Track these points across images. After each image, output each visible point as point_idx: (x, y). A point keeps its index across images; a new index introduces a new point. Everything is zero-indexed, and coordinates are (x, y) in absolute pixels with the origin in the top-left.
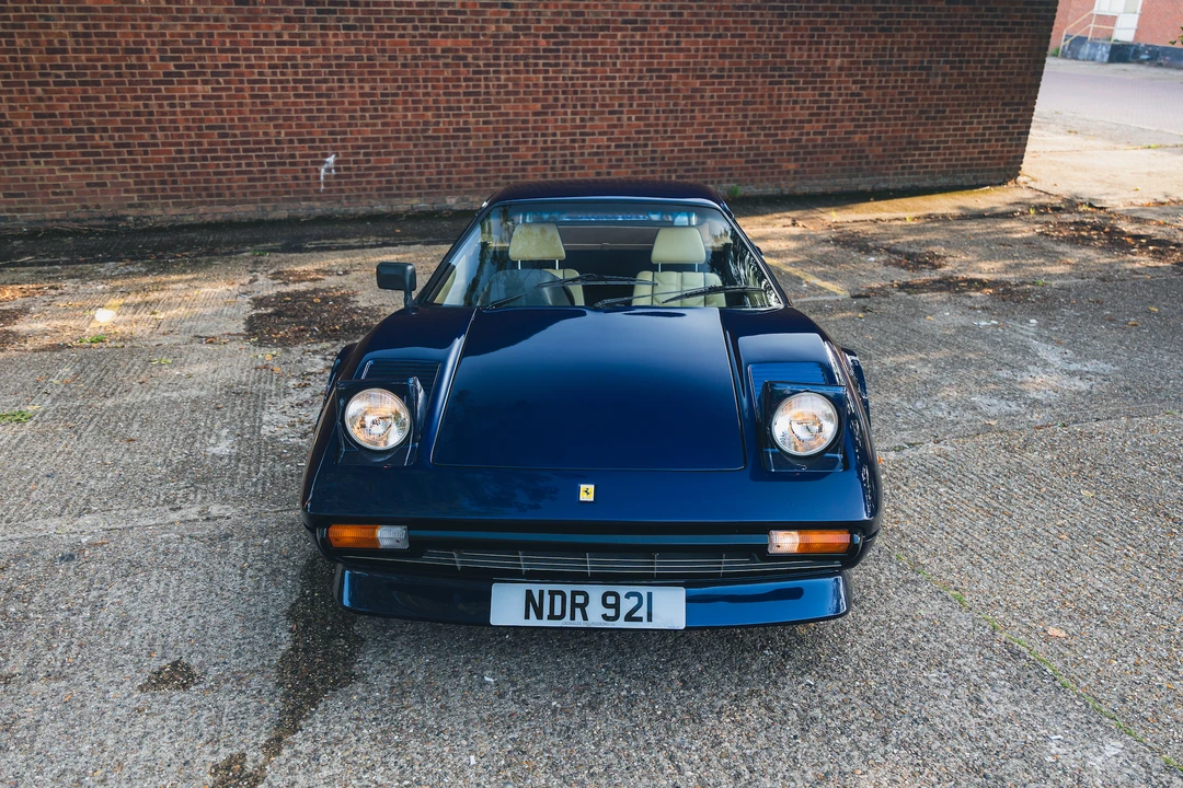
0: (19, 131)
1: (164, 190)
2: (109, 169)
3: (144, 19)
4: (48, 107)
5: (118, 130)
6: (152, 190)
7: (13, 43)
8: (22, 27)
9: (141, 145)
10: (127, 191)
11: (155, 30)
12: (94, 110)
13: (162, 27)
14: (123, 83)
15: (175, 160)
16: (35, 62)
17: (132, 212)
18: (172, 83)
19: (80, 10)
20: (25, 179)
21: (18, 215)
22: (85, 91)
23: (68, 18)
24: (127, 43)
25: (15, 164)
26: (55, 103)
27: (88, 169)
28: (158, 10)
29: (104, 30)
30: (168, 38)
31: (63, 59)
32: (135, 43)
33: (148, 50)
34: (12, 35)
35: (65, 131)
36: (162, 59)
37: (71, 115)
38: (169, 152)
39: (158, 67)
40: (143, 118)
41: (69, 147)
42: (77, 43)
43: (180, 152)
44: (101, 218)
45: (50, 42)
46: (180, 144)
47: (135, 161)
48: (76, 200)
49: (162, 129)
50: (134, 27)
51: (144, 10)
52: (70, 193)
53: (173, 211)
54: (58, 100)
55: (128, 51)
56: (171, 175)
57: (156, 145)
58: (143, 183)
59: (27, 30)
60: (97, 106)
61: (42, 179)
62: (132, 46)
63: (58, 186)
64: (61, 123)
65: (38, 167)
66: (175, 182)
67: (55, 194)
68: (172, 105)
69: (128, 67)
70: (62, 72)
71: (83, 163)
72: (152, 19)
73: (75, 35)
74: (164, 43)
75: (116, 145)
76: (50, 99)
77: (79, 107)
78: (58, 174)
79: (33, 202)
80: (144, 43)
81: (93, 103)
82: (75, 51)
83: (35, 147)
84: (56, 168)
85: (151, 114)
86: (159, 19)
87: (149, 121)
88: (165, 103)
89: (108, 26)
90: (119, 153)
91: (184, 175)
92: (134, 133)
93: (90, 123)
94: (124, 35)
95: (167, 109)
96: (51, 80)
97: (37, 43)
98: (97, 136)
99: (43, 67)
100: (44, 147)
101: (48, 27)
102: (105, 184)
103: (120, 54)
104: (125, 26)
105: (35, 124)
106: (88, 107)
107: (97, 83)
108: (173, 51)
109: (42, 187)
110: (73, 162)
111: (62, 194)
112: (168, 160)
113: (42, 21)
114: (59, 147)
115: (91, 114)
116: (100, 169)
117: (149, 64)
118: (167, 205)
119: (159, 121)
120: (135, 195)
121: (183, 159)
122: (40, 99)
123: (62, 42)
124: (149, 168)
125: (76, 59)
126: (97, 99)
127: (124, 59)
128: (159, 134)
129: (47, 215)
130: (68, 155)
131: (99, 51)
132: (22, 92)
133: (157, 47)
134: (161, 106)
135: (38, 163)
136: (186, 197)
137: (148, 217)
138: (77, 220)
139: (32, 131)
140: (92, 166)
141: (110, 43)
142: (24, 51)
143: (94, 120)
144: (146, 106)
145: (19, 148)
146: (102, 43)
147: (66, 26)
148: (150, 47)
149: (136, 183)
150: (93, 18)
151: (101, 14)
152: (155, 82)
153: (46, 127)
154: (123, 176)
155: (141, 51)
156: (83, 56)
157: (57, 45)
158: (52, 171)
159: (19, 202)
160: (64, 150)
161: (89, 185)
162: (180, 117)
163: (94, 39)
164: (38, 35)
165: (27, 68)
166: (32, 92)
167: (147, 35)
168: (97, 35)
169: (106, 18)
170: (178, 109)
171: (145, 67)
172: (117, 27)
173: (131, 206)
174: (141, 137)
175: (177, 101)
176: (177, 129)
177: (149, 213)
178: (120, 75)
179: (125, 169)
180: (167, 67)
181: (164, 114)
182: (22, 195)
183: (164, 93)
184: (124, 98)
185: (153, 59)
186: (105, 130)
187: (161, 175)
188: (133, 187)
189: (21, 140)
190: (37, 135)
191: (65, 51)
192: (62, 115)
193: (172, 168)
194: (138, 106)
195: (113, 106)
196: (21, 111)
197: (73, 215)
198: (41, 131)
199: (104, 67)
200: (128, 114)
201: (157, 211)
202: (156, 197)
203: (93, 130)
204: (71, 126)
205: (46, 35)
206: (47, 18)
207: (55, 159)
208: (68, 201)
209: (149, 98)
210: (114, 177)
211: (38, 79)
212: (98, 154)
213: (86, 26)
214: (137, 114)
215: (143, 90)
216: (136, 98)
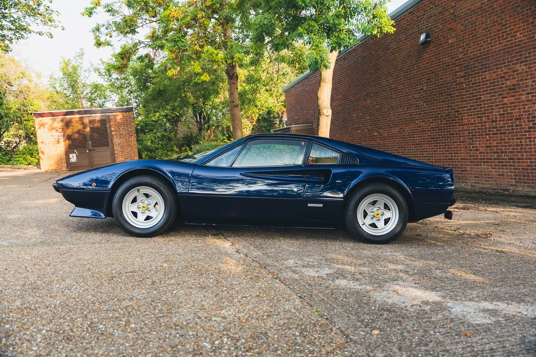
0: (481, 153)
1: (524, 179)
2: (506, 168)
3: (523, 105)
4: (490, 143)
5: (510, 152)
6: (520, 179)
7: (482, 120)
8: (485, 113)
9: (518, 159)
10: (511, 179)
11: (526, 109)
12: (504, 144)
13: (529, 108)
14: (514, 133)
15: (529, 166)
16: (487, 126)
17: (512, 188)
18: (530, 131)
19: (502, 104)
20: (480, 171)
21: (477, 185)
22: (501, 137)
23: (499, 108)
24: (516, 116)
25: (478, 165)
26: (492, 142)
27: (499, 168)
28: (528, 101)
29: (509, 111)
30: (531, 112)
31: (496, 124)
32: (519, 115)
33: (523, 118)
34: (482, 117)
35: (494, 153)
36: (528, 121)
37: (496, 146)
38: (527, 162)
39: (526, 125)
40: (519, 147)
41: (494, 159)
42: (500, 118)
43: (531, 162)
44: (501, 189)
45: (492, 118)
46: (531, 159)
47: (515, 166)
48: (494, 181)
49: (526, 152)
50: (519, 109)
51: (523, 101)
52: (493, 178)
53: (527, 189)
54: (493, 140)
55: (516, 119)
56: (527, 173)
57: (523, 159)
58: (517, 176)
59: (486, 115)
60: (504, 143)
61: (485, 171)
62: (518, 117)
63: (489, 175)
64: (493, 150)
65: (484, 167)
66: (528, 176)
67: (488, 178)
68: (530, 141)
69: (516, 126)
70: (495, 130)
71: (498, 166)
72: (526, 105)
73: (500, 115)
74: (529, 114)
75: (509, 159)
76: (490, 140)
77: (499, 143)
78: (490, 170)
79: (482, 180)
80: (522, 115)
81: (503, 141)
82: (500, 121)
83: (484, 159)
84: (490, 167)
85: (522, 145)
86: (528, 105)
87: (521, 149)
88: (528, 140)
89: (511, 110)
90: (510, 162)
91: (532, 173)
92: (516, 154)
93: (502, 149)
94: (515, 113)
95: (528, 143)
96: (491, 133)
97: (488, 119)
98: (503, 155)
99: (490, 128)
100: (487, 159)
101: (492, 112)
102: (504, 175)
103: (514, 121)
104: (516, 109)
105: (485, 150)
106: (502, 143)
107: (505, 133)
108: (532, 117)
109: (485, 175)
110: (495, 165)
111: (490, 178)
112: (527, 166)
113: (491, 111)
114: (491, 159)
115: (502, 146)
116: (503, 169)
117: (523, 124)
118: (524, 186)
119: (525, 148)
120: (514, 181)
121: (532, 166)
122: (488, 140)
123: (496, 118)
124: (519, 169)
125: (500, 124)
126: (505, 140)
127: (514, 123)
128: (524, 154)
129: (485, 186)
130: (494, 162)
131: (507, 120)
132: (483, 138)
133: (526, 116)
134: (526, 142)
135: (485, 165)
136: (532, 183)
137: (517, 191)
138: (494, 189)
139: (484, 153)
140: (501, 167)
141: (511, 117)
142: (485, 122)
143: (503, 148)
144: (521, 142)
145: (480, 159)
146: (508, 117)
147: (498, 112)
148: (524, 116)
149: (514, 176)
150: (506, 107)
151: (509, 105)
152: (525, 132)
153: (488, 151)
154: (510, 172)
155: (520, 119)
156: (502, 123)
157: (494, 119)
158: (488, 169)
159: (478, 180)
160: (493, 161)
161: (499, 175)
162: (533, 146)
163: (506, 115)
164: (489, 116)
165: (485, 129)
166: (486, 138)
167: (524, 112)
168: (507, 114)
169: (510, 107)
170: (532, 143)
171: (521, 125)
172: (513, 110)
173: (512, 185)
174: (518, 155)
175: (532, 140)
176: (531, 152)
177: (518, 189)
178: (513, 129)
179: (511, 169)
180: (529, 125)
181: (527, 145)
182: (479, 177)
183: (528, 136)
184: (513, 139)
185: (525, 122)
186: (506, 152)
187: (524, 173)
188: (513, 177)
189: (481, 156)
190: (485, 154)
191: (496, 121)
192: (493, 146)
193: (528, 169)
194: (518, 142)
195: (510, 142)
196: (482, 145)
197: (493, 187)
198: (487, 153)
199: (508, 126)
200: (514, 145)
201: (521, 189)
202: (521, 182)
203: (502, 152)
204: (495, 151)
205: (492, 115)
206: (492, 109)
207: (490, 164)
208: (492, 181)
209: (522, 139)
210: (507, 172)
211: (488, 132)
212: (503, 162)
213: (504, 111)
214: (517, 145)
215: (520, 135)
216: (518, 139)
